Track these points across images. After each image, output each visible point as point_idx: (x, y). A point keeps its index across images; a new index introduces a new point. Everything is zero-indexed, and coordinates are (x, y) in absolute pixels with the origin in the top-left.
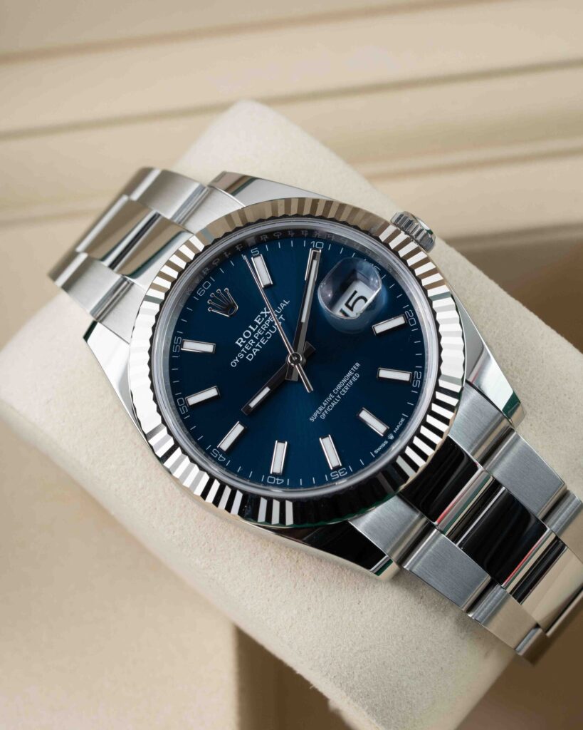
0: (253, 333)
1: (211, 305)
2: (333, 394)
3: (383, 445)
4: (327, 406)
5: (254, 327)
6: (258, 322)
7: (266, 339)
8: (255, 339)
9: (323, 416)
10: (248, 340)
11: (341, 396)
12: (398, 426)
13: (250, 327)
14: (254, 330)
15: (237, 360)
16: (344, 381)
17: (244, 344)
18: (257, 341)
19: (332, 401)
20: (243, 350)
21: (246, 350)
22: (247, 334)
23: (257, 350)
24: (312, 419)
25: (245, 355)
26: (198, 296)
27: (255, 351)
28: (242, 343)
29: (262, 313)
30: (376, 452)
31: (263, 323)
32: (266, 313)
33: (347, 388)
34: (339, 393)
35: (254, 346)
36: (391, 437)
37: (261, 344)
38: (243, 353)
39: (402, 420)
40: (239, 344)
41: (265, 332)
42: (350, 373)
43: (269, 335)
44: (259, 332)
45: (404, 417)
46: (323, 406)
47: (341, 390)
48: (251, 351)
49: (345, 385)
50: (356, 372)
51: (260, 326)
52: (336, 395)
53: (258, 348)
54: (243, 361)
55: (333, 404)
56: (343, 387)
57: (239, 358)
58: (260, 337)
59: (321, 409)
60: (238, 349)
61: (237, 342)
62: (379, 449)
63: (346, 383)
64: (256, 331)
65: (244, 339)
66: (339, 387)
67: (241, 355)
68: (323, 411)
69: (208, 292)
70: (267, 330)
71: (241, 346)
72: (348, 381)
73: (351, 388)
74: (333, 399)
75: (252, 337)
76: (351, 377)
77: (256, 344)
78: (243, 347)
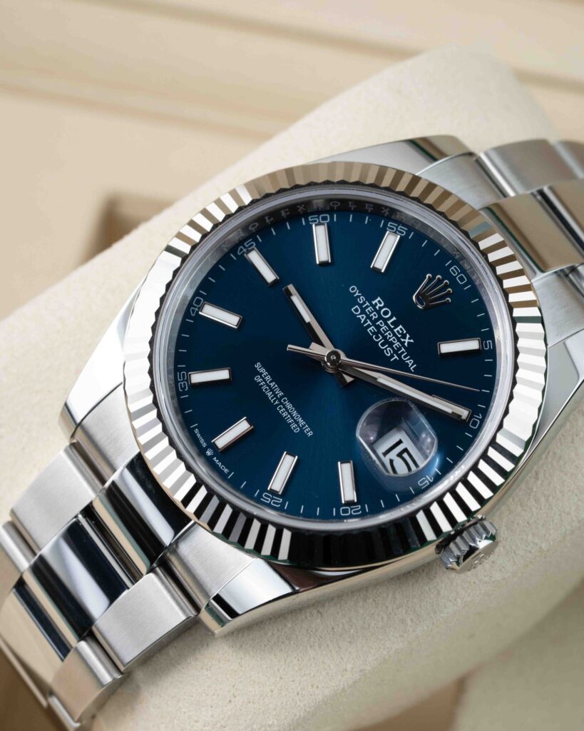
0: (385, 321)
1: (434, 278)
2: (282, 397)
3: (202, 441)
4: (269, 386)
5: (391, 323)
6: (398, 329)
7: (374, 333)
8: (377, 320)
9: (258, 379)
10: (378, 312)
11: (278, 405)
12: (220, 464)
13: (394, 319)
14: (389, 322)
15: (357, 294)
16: (295, 413)
17: (374, 306)
18: (374, 322)
19: (274, 393)
20: (367, 304)
21: (367, 307)
22: (386, 313)
23: (363, 320)
24: (258, 365)
25: (361, 305)
26: (451, 265)
27: (362, 318)
28: (376, 304)
29: (408, 336)
30: (196, 431)
31: (394, 335)
32: (407, 340)
33: (284, 415)
34: (281, 404)
35: (368, 317)
36: (209, 453)
37: (369, 326)
38: (364, 303)
39: (226, 471)
40: (376, 301)
41: (382, 335)
42: (301, 422)
43: (377, 338)
44: (384, 327)
45: (229, 474)
46: (270, 382)
47: (284, 407)
48: (363, 312)
49: (289, 413)
50: (302, 431)
51: (392, 330)
52: (280, 400)
53: (365, 322)
54: (354, 301)
55: (269, 394)
56: (287, 410)
57: (359, 297)
58: (378, 327)
59: (268, 378)
60: (370, 299)
61: (379, 299)
62: (199, 435)
63: (291, 416)
64: (386, 324)
65: (381, 308)
66: (289, 406)
67: (361, 300)
68: (264, 380)
69: (452, 279)
70: (385, 337)
71: (374, 302)
72: (293, 418)
73: (282, 419)
74: (276, 395)
75: (380, 318)
76: (297, 422)
77: (371, 321)
78: (371, 305)
